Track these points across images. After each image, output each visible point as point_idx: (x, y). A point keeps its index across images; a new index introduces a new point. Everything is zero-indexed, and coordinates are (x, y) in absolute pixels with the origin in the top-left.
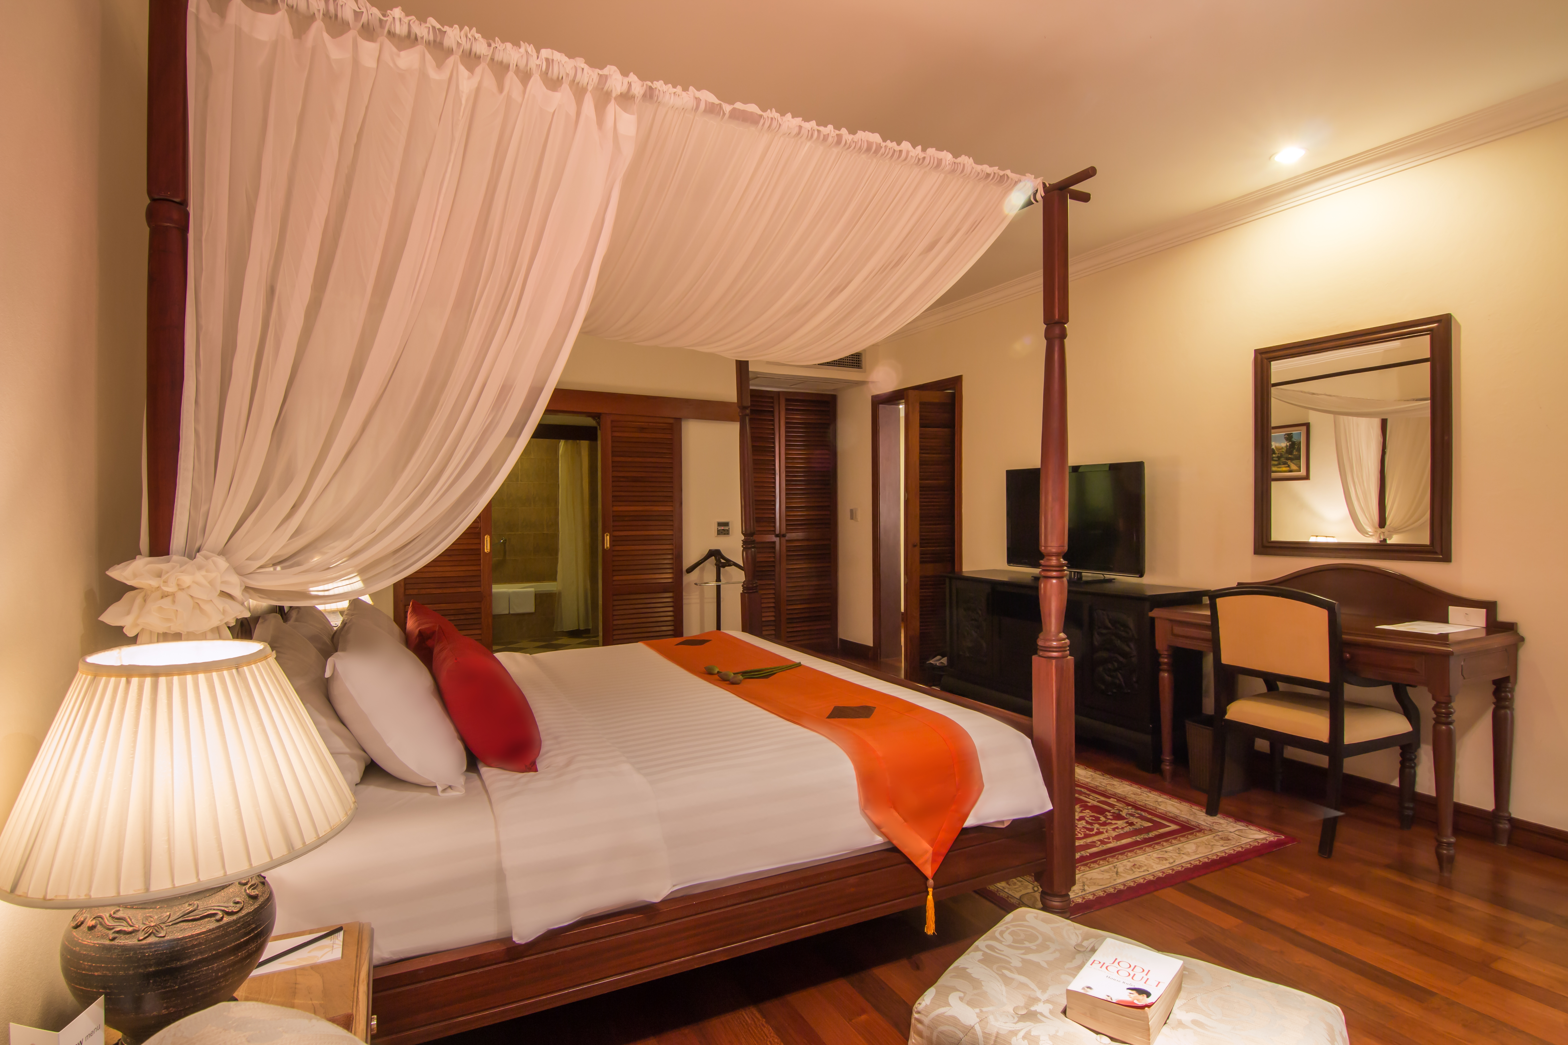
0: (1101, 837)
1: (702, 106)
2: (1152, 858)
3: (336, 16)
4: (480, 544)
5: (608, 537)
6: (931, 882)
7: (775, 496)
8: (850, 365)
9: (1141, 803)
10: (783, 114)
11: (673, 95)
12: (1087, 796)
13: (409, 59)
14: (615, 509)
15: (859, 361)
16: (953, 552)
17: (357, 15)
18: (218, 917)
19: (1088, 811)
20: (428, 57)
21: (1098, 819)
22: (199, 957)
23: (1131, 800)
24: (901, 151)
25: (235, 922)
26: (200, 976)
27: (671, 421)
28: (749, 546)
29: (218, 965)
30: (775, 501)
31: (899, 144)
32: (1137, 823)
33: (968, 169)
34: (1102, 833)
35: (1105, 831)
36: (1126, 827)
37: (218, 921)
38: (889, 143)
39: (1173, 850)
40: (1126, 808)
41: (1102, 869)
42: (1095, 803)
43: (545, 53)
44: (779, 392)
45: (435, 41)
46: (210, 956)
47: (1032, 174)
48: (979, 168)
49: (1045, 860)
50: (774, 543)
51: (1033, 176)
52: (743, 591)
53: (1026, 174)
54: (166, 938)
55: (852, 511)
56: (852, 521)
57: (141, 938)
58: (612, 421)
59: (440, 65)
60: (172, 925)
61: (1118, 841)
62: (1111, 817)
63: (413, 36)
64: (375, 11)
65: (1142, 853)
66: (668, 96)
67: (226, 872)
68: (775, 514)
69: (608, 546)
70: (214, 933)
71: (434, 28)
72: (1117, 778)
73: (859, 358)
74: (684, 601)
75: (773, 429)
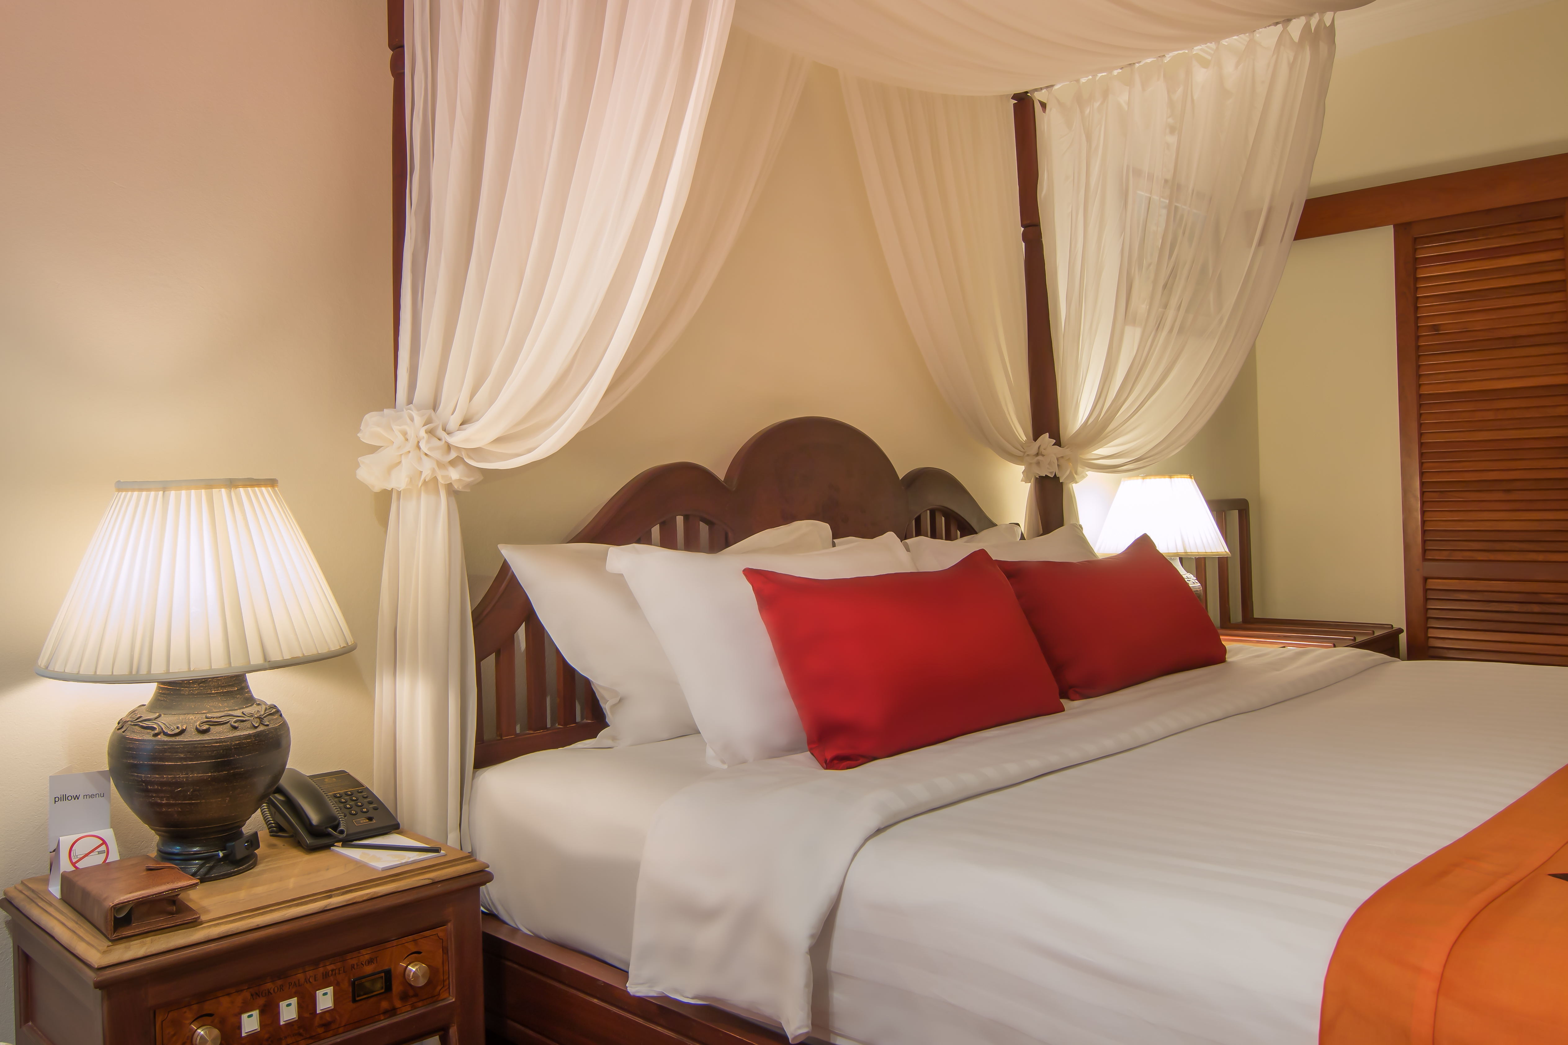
37: (154, 735)
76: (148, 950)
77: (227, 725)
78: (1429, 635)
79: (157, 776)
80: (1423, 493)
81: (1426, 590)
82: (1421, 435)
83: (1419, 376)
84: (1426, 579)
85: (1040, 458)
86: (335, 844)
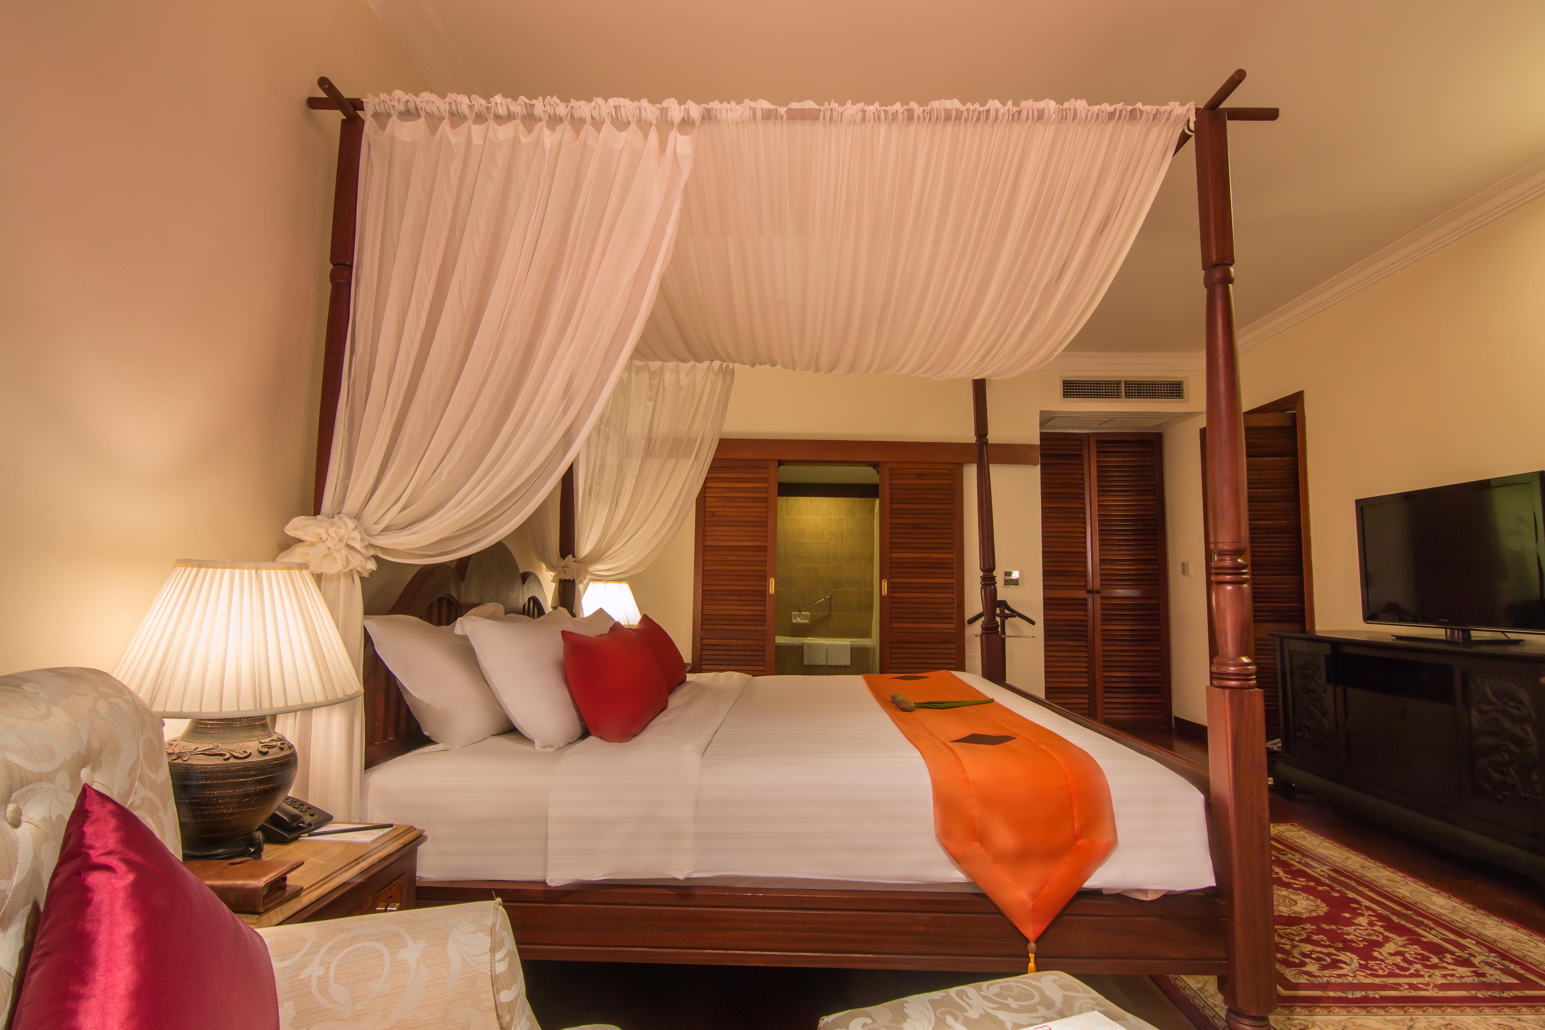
0: (1415, 981)
1: (759, 114)
2: (1488, 1022)
3: (458, 112)
4: (766, 586)
5: (886, 583)
6: (1032, 945)
7: (1085, 547)
8: (1167, 396)
9: (1518, 953)
10: (842, 104)
11: (729, 111)
12: (1428, 930)
13: (504, 132)
14: (893, 555)
15: (1179, 390)
16: (1302, 610)
17: (471, 107)
18: (226, 757)
19: (1416, 947)
20: (521, 126)
21: (1426, 958)
22: (204, 782)
23: (1503, 946)
24: (988, 111)
25: (237, 765)
26: (204, 797)
27: (951, 466)
28: (988, 582)
29: (217, 793)
30: (1085, 553)
31: (983, 104)
32: (1491, 975)
33: (1082, 113)
34: (1422, 976)
35: (1427, 975)
36: (1468, 976)
37: (225, 760)
38: (969, 105)
39: (1534, 1020)
40: (1486, 954)
41: (1388, 1018)
42: (1436, 940)
43: (612, 101)
44: (1088, 435)
45: (528, 114)
46: (212, 784)
47: (1175, 102)
48: (1096, 109)
49: (1226, 962)
50: (1085, 599)
51: (1178, 103)
52: (982, 631)
53: (1169, 103)
54: (186, 762)
55: (1183, 564)
56: (1184, 576)
57: (173, 758)
58: (891, 469)
59: (530, 130)
60: (194, 754)
61: (1440, 990)
62: (1450, 961)
63: (512, 114)
64: (483, 102)
65: (1472, 1013)
66: (724, 112)
67: (201, 710)
68: (1086, 567)
69: (886, 592)
70: (219, 767)
71: (526, 104)
72: (1496, 916)
73: (1179, 387)
74: (967, 654)
75: (1082, 474)
76: (284, 916)
77: (276, 748)
78: (702, 668)
79: (230, 791)
80: (703, 595)
81: (702, 645)
82: (703, 565)
83: (704, 536)
84: (702, 639)
85: (566, 568)
86: (302, 835)
